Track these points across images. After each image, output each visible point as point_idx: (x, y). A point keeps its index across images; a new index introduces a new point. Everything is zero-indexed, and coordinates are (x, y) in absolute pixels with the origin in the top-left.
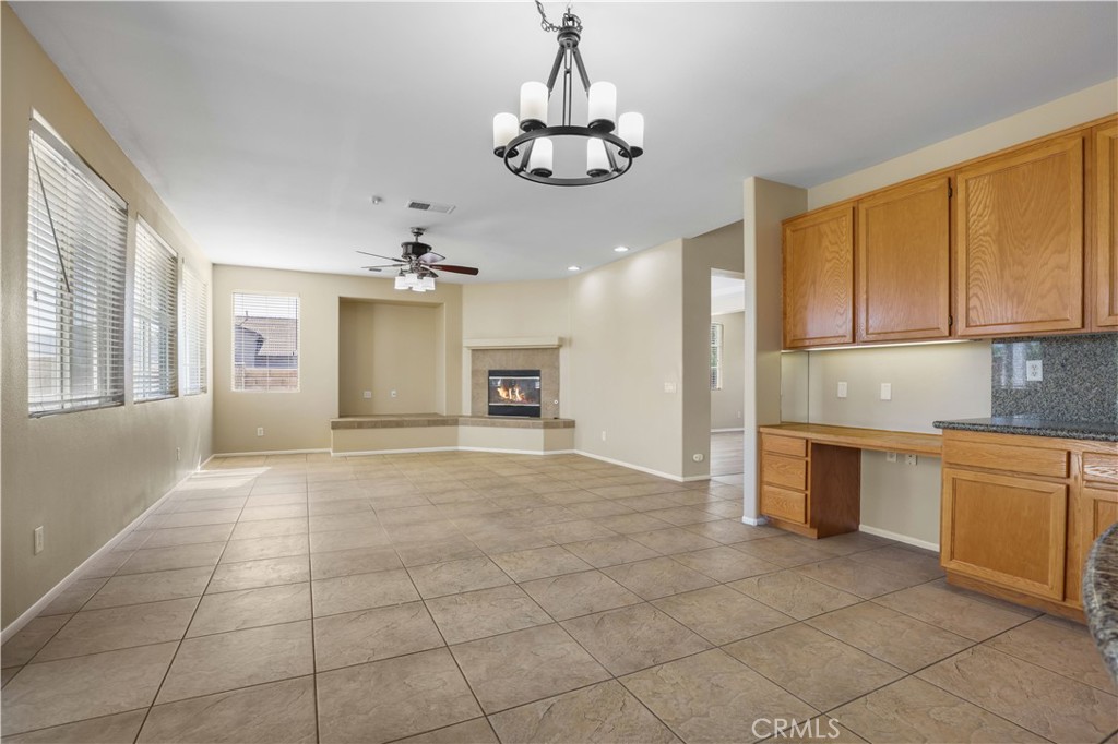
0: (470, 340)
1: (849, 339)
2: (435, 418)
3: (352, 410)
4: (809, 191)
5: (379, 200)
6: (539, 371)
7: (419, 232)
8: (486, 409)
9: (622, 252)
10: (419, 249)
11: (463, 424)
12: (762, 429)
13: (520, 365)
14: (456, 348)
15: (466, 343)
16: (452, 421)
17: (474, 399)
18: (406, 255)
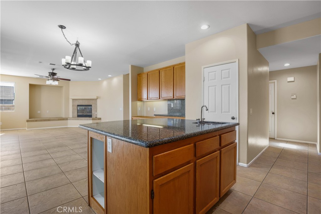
0: (72, 97)
1: (147, 99)
2: (61, 118)
3: (33, 116)
4: (144, 68)
5: (41, 62)
6: (92, 105)
7: (53, 69)
8: (76, 116)
9: (110, 77)
10: (53, 74)
11: (69, 120)
12: (133, 117)
13: (86, 103)
14: (67, 99)
15: (70, 97)
16: (67, 119)
17: (73, 113)
18: (49, 75)
